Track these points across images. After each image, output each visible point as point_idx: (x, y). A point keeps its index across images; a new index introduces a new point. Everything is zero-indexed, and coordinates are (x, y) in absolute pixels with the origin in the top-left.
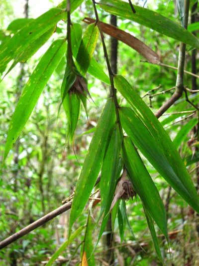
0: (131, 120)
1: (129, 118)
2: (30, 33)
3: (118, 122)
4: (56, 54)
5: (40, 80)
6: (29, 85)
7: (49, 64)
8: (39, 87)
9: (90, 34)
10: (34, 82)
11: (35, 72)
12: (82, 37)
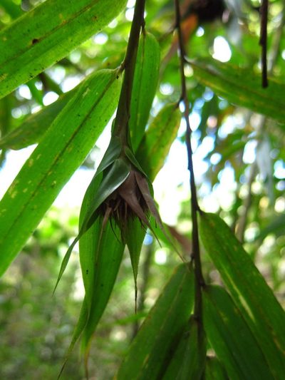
0: (225, 319)
1: (222, 314)
2: (35, 41)
3: (198, 318)
4: (88, 117)
5: (39, 187)
6: (13, 196)
7: (67, 145)
8: (35, 207)
9: (162, 126)
10: (25, 190)
11: (31, 162)
12: (147, 128)
